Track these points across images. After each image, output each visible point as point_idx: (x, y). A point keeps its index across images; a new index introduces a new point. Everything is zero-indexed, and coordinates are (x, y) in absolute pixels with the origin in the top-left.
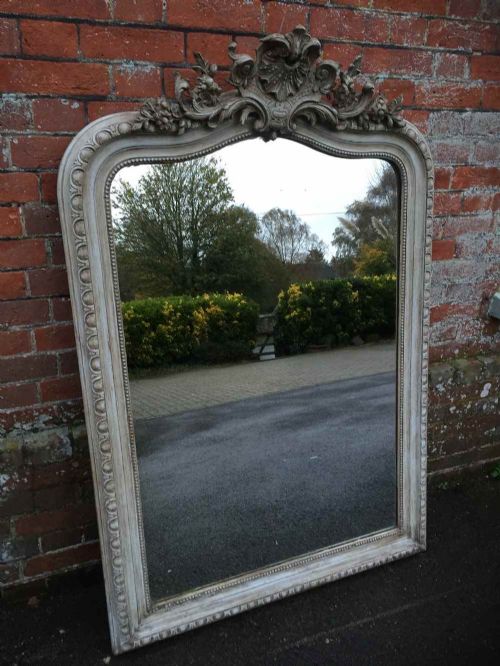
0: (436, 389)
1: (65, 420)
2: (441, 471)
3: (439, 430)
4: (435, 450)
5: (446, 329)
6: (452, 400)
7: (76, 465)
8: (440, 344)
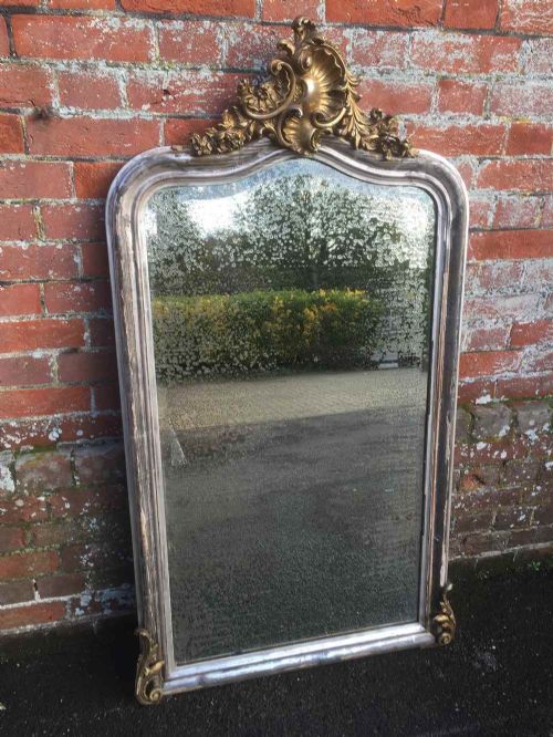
0: (526, 437)
1: (8, 446)
2: (531, 547)
3: (529, 492)
4: (522, 517)
5: (543, 355)
6: (549, 452)
7: (20, 503)
8: (535, 375)
